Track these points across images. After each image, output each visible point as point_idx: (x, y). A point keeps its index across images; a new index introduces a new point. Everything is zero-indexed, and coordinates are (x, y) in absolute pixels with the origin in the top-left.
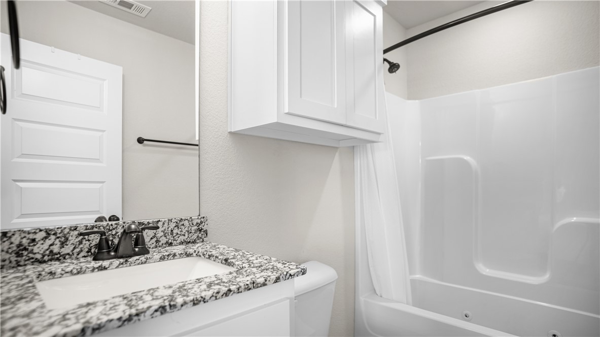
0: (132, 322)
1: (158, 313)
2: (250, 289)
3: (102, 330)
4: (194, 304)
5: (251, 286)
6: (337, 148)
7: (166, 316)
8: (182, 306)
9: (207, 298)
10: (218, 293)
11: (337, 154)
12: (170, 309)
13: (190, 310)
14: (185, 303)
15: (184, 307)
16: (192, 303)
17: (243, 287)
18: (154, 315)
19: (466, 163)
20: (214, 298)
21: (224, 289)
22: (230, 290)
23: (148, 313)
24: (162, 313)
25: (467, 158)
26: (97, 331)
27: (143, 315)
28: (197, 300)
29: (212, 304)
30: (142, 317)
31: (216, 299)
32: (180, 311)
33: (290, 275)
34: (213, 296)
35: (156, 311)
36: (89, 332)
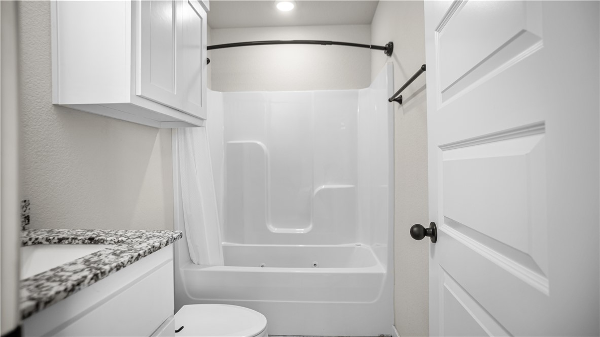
0: (75, 292)
1: (93, 281)
2: (151, 253)
3: (53, 302)
4: (118, 270)
5: (152, 250)
6: (157, 129)
7: (99, 282)
8: (109, 272)
9: (125, 263)
10: (132, 258)
11: (158, 134)
12: (102, 276)
13: (114, 275)
14: (111, 270)
15: (110, 273)
16: (115, 269)
17: (147, 251)
18: (90, 283)
19: (259, 148)
20: (129, 263)
21: (136, 255)
22: (139, 255)
23: (87, 281)
24: (96, 281)
25: (259, 143)
26: (49, 304)
27: (82, 284)
28: (119, 266)
29: (129, 267)
30: (82, 286)
31: (131, 263)
32: (108, 277)
33: (175, 239)
34: (129, 261)
35: (92, 279)
36: (42, 305)
